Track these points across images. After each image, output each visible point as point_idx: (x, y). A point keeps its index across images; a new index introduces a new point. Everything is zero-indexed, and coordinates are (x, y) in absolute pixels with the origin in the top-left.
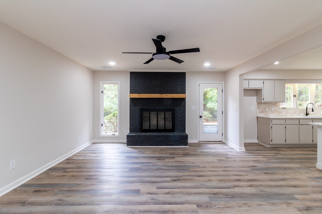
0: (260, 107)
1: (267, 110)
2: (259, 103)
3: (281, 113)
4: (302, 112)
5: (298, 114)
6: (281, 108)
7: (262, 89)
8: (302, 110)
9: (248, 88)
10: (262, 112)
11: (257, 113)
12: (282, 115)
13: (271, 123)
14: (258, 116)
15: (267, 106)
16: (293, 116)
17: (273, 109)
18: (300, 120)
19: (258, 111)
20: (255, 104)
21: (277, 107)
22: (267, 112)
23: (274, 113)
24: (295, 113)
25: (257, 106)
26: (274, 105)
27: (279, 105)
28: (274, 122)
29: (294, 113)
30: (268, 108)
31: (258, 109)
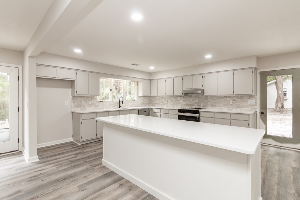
0: (76, 101)
1: (84, 103)
2: (75, 97)
3: (98, 106)
4: (116, 104)
5: (113, 107)
6: (98, 101)
7: (74, 81)
8: (116, 103)
9: (56, 78)
10: (78, 106)
11: (72, 108)
12: (100, 108)
13: (81, 118)
14: (73, 111)
15: (83, 100)
16: (108, 108)
17: (90, 102)
18: (110, 113)
19: (73, 105)
20: (70, 97)
21: (94, 100)
22: (84, 106)
23: (92, 107)
24: (111, 106)
25: (72, 100)
26: (91, 99)
27: (96, 98)
28: (84, 117)
29: (109, 106)
30: (85, 102)
31: (74, 103)
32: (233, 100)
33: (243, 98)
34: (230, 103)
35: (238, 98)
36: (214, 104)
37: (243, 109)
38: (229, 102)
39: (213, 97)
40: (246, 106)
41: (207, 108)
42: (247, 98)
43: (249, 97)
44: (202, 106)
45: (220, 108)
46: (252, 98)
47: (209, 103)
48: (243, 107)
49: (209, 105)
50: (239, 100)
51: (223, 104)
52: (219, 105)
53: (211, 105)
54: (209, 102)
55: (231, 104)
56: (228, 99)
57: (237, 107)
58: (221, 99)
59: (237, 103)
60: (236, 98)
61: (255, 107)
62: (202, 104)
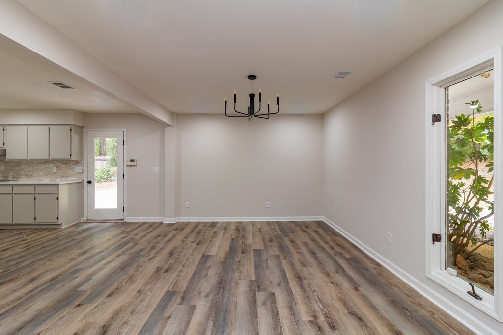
32: (57, 167)
33: (69, 164)
34: (53, 172)
35: (63, 164)
36: (30, 173)
37: (69, 178)
38: (51, 169)
39: (29, 163)
40: (73, 175)
41: (19, 179)
42: (73, 165)
43: (75, 163)
44: (10, 177)
45: (39, 179)
46: (78, 164)
47: (22, 172)
48: (68, 176)
49: (22, 175)
50: (64, 166)
51: (43, 173)
52: (38, 175)
53: (27, 175)
54: (23, 169)
55: (55, 173)
56: (51, 165)
57: (62, 176)
58: (41, 165)
59: (61, 171)
60: (61, 165)
61: (82, 176)
62: (11, 174)
